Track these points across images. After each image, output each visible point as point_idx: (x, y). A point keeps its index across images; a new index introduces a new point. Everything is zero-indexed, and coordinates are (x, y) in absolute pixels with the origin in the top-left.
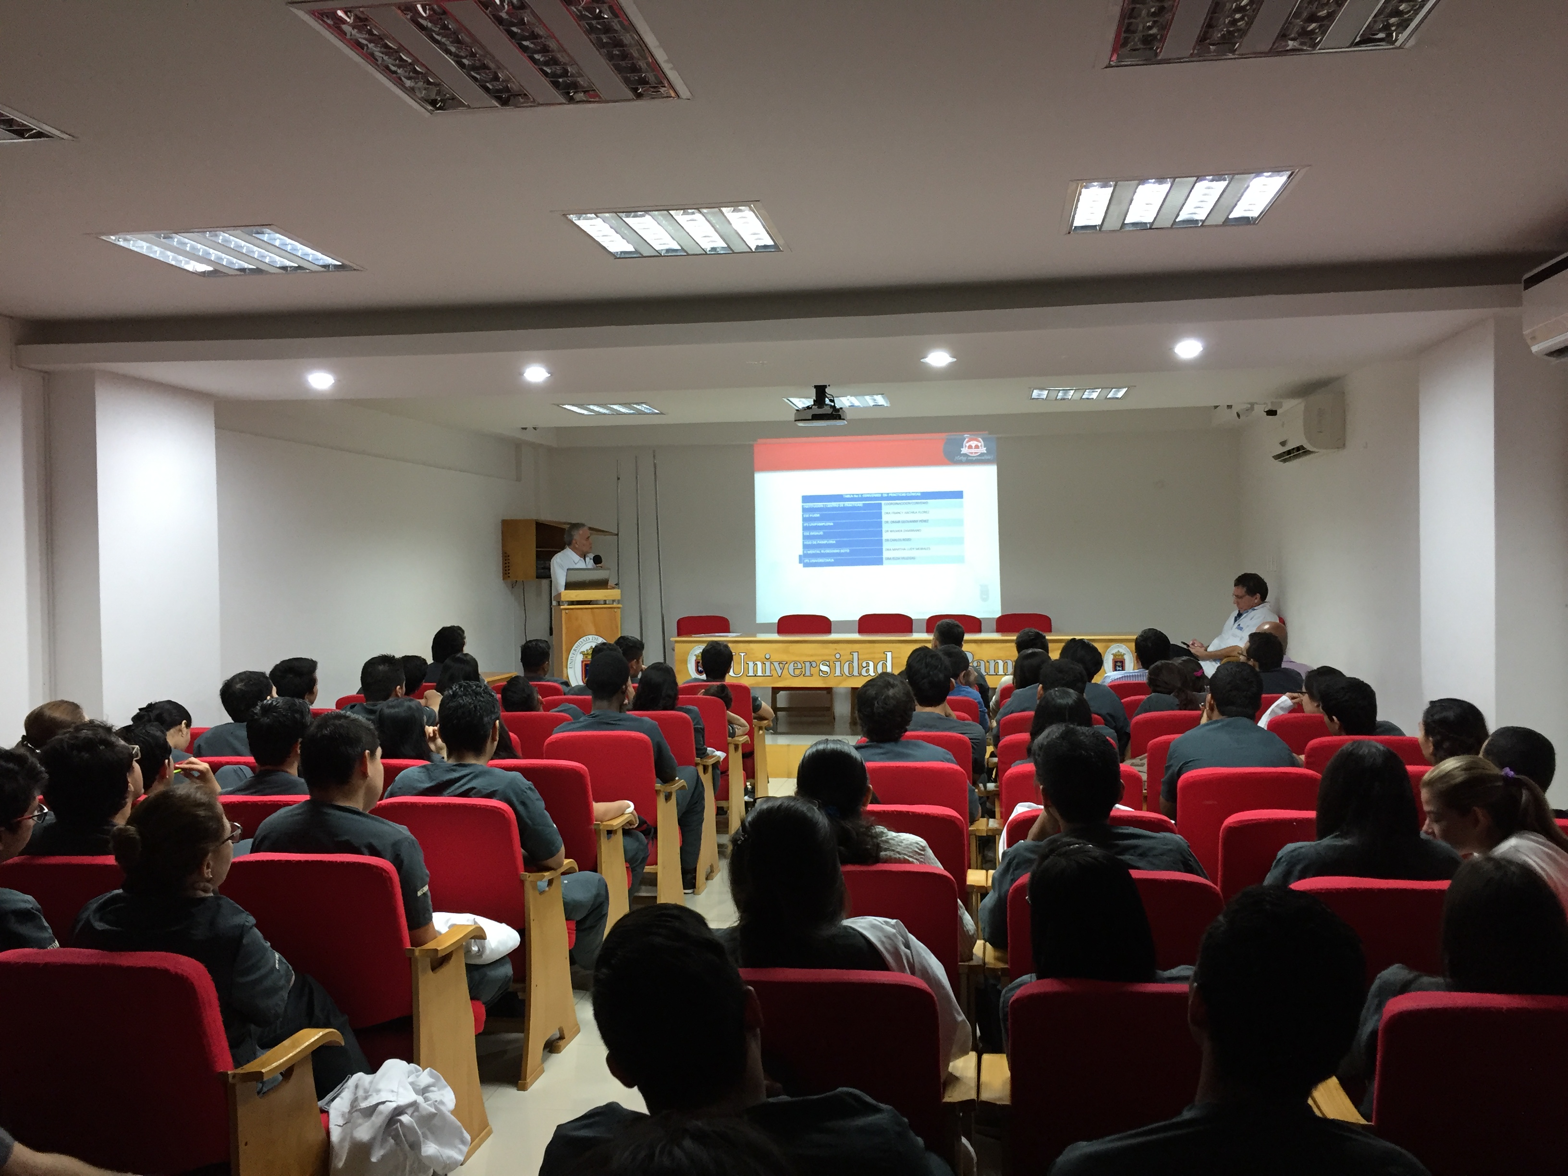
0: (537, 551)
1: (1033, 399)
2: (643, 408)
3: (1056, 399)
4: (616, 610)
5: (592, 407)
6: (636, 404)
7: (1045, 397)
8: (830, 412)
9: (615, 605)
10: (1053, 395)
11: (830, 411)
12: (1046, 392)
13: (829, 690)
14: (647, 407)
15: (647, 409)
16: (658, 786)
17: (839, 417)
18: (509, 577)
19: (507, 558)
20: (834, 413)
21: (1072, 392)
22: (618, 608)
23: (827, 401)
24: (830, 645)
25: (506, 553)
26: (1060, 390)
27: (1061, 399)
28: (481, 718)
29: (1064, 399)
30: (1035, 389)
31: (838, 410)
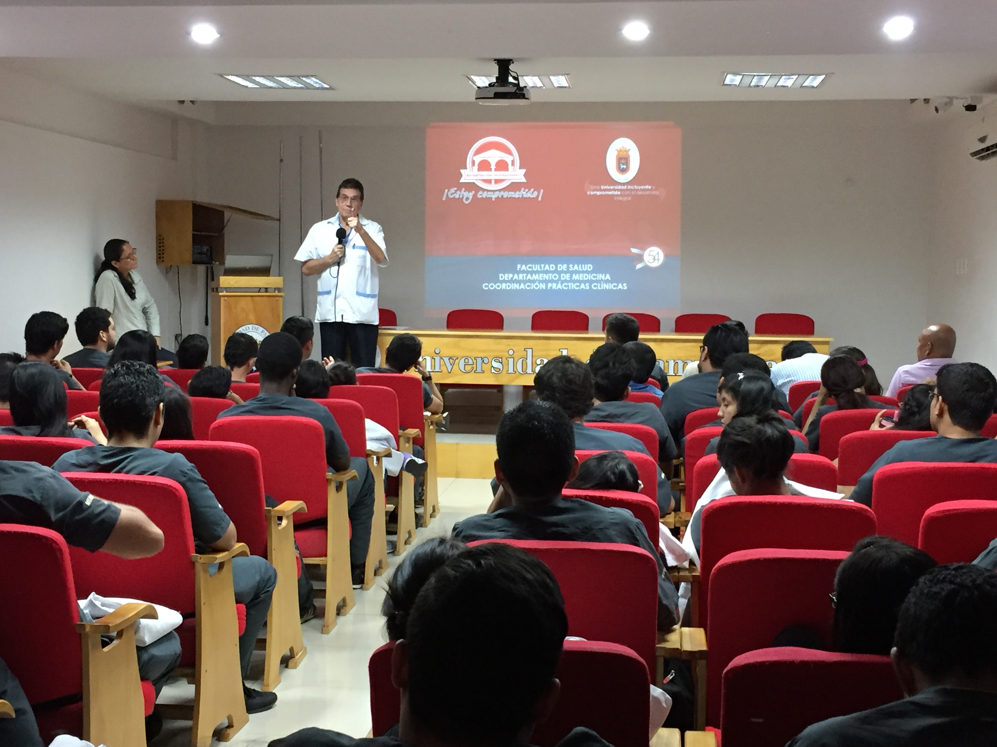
0: (193, 234)
1: (726, 85)
2: (312, 81)
3: (749, 86)
4: (277, 298)
5: (257, 79)
6: (306, 76)
7: (737, 83)
8: (513, 91)
9: (277, 293)
10: (747, 80)
11: (512, 89)
12: (739, 77)
13: (499, 388)
14: (318, 81)
15: (317, 83)
16: (329, 475)
17: (523, 96)
18: (163, 261)
19: (161, 241)
20: (517, 91)
21: (767, 78)
22: (281, 296)
23: (511, 80)
24: (504, 340)
25: (160, 236)
26: (755, 76)
27: (755, 86)
28: (144, 399)
29: (758, 86)
30: (730, 74)
31: (522, 89)
